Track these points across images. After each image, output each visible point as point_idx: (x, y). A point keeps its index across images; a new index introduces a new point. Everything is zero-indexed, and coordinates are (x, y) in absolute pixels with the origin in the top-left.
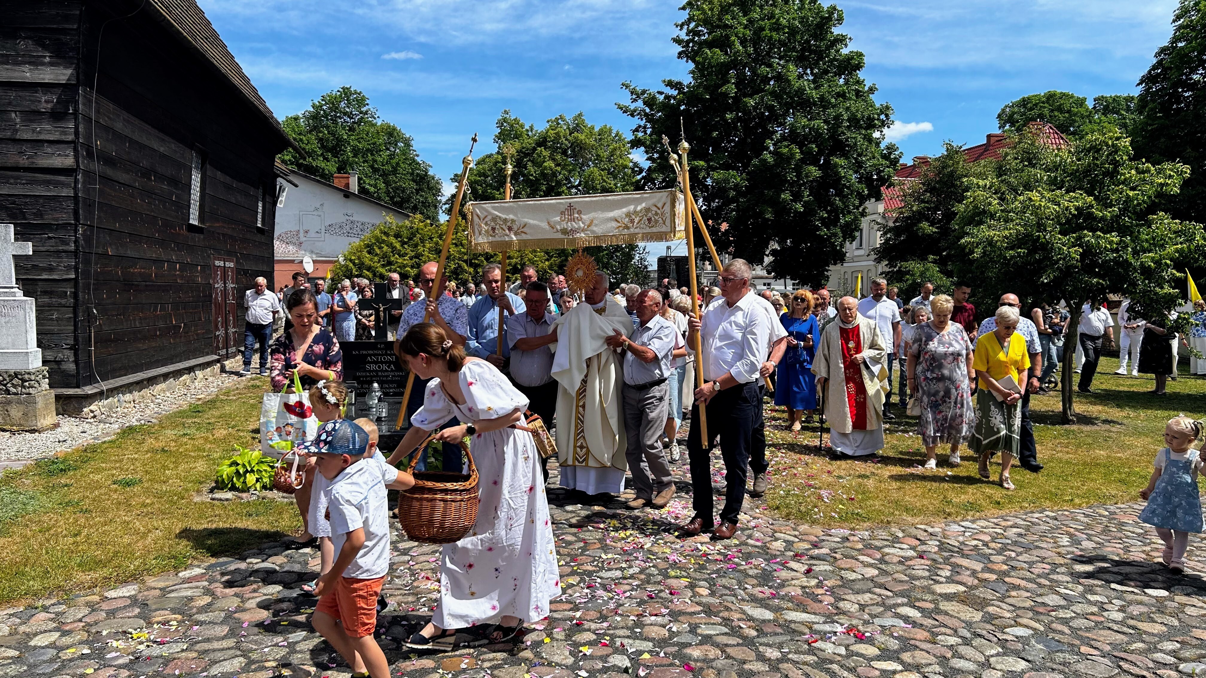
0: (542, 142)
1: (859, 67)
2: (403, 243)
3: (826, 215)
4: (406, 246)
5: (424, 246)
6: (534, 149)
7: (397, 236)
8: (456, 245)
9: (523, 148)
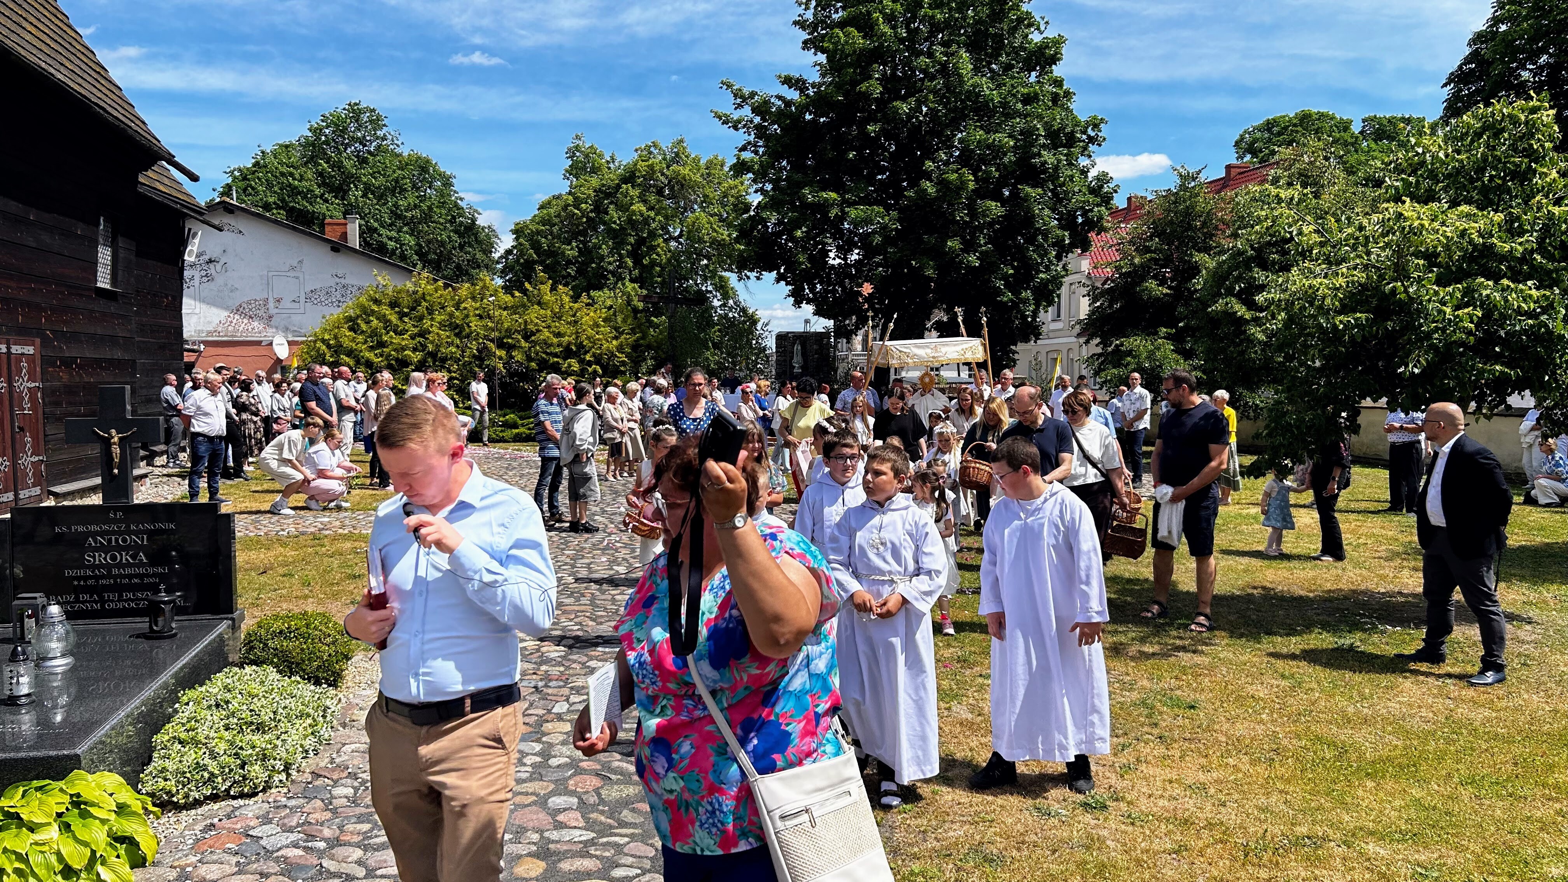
0: (629, 177)
1: (1054, 59)
2: (401, 315)
3: (1011, 271)
4: (406, 319)
5: (432, 319)
6: (618, 187)
7: (393, 305)
8: (481, 317)
9: (603, 185)
